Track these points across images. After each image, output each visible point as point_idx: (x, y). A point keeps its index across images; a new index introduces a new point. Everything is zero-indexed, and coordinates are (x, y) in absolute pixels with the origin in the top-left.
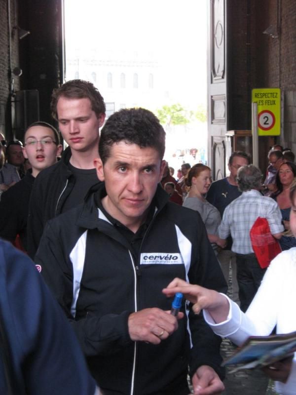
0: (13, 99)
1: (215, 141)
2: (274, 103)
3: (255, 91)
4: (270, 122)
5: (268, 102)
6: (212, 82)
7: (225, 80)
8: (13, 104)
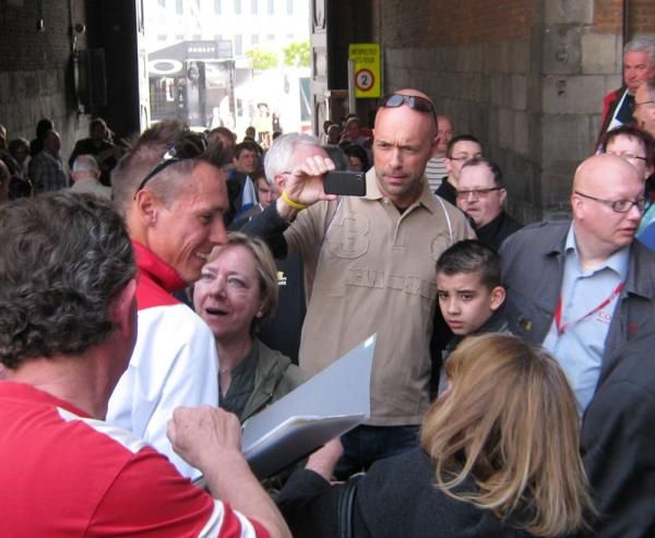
0: (76, 60)
1: (318, 99)
2: (372, 60)
3: (352, 47)
4: (369, 82)
5: (366, 60)
6: (314, 32)
7: (325, 30)
8: (76, 66)
